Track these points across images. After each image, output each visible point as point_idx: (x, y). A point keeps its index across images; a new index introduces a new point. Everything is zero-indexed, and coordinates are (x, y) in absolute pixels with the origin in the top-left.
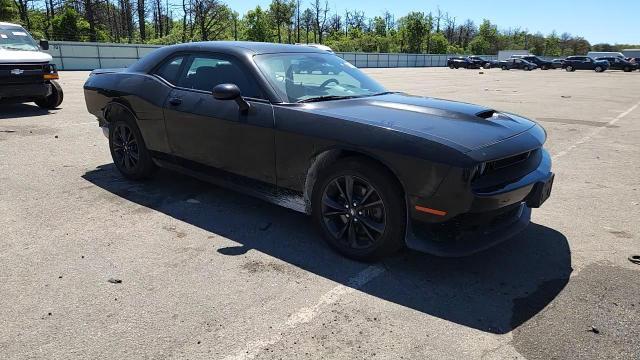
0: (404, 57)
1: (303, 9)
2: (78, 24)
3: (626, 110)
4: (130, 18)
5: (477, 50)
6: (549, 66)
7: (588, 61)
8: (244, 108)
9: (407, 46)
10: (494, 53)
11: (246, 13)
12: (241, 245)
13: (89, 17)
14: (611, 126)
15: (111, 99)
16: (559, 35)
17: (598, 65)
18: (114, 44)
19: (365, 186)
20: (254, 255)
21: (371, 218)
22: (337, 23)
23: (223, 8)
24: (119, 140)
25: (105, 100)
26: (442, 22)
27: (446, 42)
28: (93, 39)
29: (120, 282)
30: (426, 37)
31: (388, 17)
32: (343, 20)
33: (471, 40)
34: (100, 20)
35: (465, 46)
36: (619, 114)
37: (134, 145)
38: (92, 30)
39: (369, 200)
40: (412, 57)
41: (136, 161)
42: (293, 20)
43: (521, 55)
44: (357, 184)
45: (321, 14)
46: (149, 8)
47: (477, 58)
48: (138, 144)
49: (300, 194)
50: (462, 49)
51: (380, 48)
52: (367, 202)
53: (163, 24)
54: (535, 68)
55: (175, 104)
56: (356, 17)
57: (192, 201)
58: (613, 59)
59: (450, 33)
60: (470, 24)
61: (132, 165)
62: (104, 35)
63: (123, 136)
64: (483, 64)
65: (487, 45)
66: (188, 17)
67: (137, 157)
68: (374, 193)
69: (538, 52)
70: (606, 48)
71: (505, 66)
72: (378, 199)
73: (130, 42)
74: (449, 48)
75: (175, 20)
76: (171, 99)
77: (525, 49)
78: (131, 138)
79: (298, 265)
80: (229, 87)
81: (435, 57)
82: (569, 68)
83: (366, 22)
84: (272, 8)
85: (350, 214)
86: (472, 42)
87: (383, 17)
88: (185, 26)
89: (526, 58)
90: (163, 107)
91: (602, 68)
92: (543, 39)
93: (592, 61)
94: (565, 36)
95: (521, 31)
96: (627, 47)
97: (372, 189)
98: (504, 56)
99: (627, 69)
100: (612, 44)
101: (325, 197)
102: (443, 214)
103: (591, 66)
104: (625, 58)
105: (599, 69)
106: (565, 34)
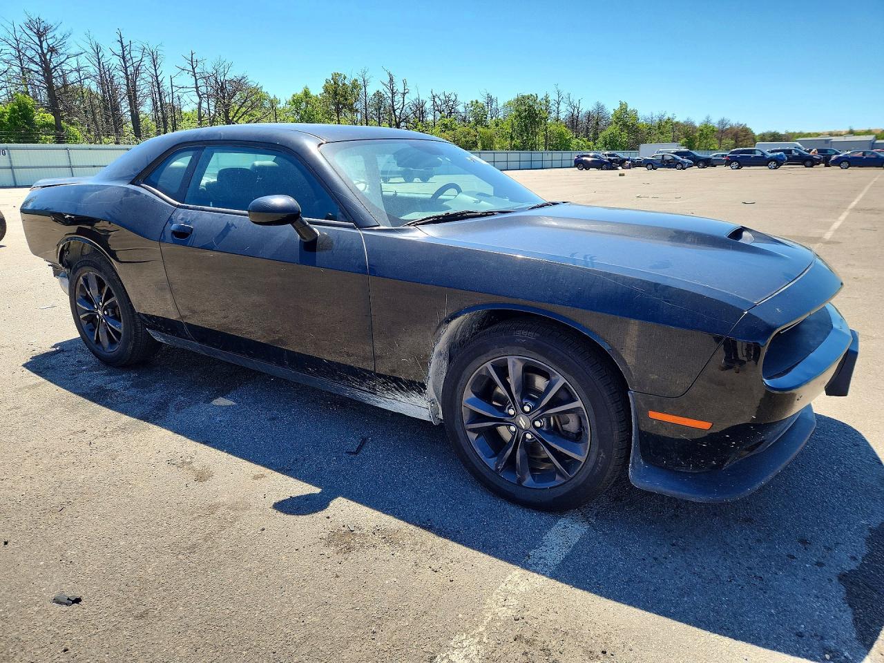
0: (514, 156)
1: (371, 91)
2: (37, 118)
3: (837, 218)
4: (116, 108)
5: (612, 144)
6: (708, 163)
7: (759, 154)
8: (308, 239)
9: (517, 142)
10: (634, 147)
11: (289, 98)
12: (317, 490)
13: (53, 108)
14: (829, 242)
15: (74, 229)
16: (715, 121)
17: (772, 159)
18: (93, 146)
19: (546, 375)
20: (343, 510)
21: (556, 431)
22: (420, 110)
23: (256, 91)
24: (88, 300)
25: (62, 232)
26: (563, 107)
27: (569, 135)
28: (60, 140)
29: (78, 601)
30: (542, 127)
31: (490, 100)
32: (428, 106)
33: (603, 130)
34: (69, 110)
35: (595, 139)
36: (831, 224)
37: (113, 307)
38: (58, 127)
39: (555, 402)
40: (525, 155)
41: (118, 334)
42: (358, 106)
43: (670, 149)
44: (530, 370)
45: (398, 98)
46: (145, 91)
47: (613, 155)
48: (121, 306)
49: (419, 387)
50: (591, 143)
51: (483, 144)
52: (551, 404)
53: (167, 116)
54: (690, 166)
55: (182, 235)
56: (446, 102)
57: (221, 402)
58: (789, 152)
59: (573, 123)
60: (600, 108)
61: (112, 342)
62: (77, 133)
63: (93, 292)
64: (622, 163)
65: (625, 137)
66: (204, 105)
67: (120, 328)
68: (564, 387)
69: (690, 144)
70: (775, 137)
71: (651, 164)
72: (573, 400)
73: (117, 143)
74: (574, 141)
75: (186, 109)
76: (174, 227)
77: (673, 141)
78: (109, 295)
79: (428, 528)
80: (279, 201)
81: (557, 155)
82: (735, 164)
83: (461, 109)
84: (326, 90)
85: (518, 427)
86: (604, 133)
87: (482, 101)
88: (200, 118)
89: (677, 153)
90: (160, 241)
91: (778, 162)
92: (695, 127)
93: (763, 154)
94: (722, 122)
95: (666, 118)
96: (801, 135)
97: (561, 381)
98: (647, 151)
99: (808, 163)
100: (782, 132)
101: (468, 394)
102: (706, 425)
103: (762, 161)
104: (803, 150)
105: (773, 164)
106: (723, 120)
